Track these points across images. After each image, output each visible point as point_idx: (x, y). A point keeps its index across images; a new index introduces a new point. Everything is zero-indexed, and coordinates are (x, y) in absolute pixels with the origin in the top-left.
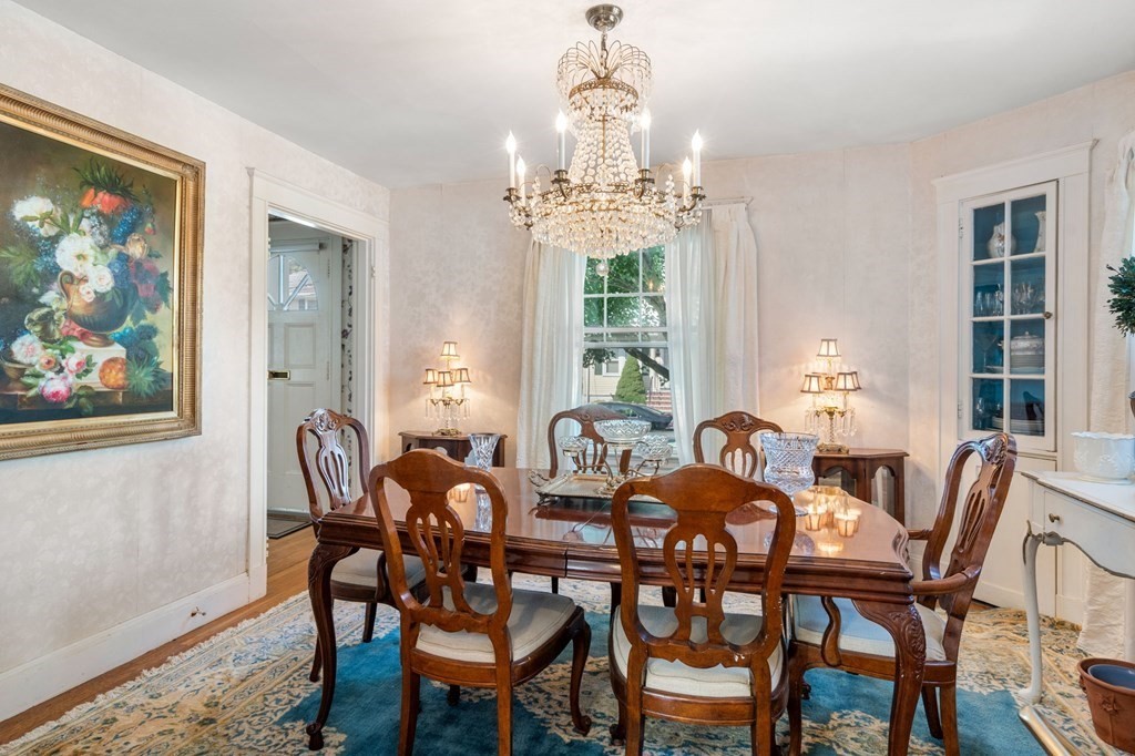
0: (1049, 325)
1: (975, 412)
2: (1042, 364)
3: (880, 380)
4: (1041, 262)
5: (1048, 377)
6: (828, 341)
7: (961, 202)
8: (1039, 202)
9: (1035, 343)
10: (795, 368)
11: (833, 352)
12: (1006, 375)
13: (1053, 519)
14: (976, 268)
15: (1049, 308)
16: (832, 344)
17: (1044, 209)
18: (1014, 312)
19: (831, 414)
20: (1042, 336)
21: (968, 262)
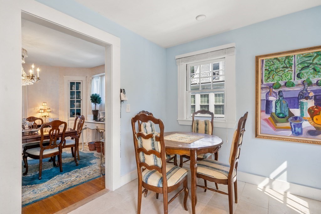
0: (81, 101)
1: (70, 114)
2: (80, 107)
3: (54, 110)
4: (80, 92)
5: (81, 109)
6: (45, 103)
7: (68, 81)
8: (80, 83)
9: (79, 103)
10: (36, 108)
11: (46, 105)
12: (75, 108)
13: (86, 126)
14: (71, 91)
15: (81, 99)
16: (46, 103)
17: (80, 84)
18: (77, 99)
19: (45, 117)
20: (80, 102)
21: (69, 91)
